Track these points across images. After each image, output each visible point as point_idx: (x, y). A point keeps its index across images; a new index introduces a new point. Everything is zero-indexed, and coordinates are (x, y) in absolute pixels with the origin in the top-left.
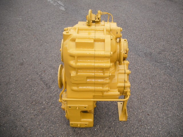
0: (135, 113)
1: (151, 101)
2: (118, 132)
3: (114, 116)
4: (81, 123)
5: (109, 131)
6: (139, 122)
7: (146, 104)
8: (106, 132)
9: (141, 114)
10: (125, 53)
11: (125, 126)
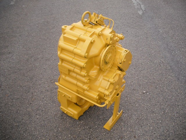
0: (123, 129)
1: (150, 127)
2: (94, 136)
3: (103, 121)
4: (68, 111)
5: (87, 131)
6: (120, 138)
7: (141, 126)
8: (84, 130)
9: (128, 133)
10: (120, 63)
11: (104, 134)
